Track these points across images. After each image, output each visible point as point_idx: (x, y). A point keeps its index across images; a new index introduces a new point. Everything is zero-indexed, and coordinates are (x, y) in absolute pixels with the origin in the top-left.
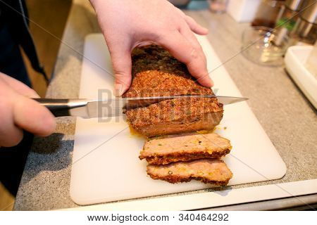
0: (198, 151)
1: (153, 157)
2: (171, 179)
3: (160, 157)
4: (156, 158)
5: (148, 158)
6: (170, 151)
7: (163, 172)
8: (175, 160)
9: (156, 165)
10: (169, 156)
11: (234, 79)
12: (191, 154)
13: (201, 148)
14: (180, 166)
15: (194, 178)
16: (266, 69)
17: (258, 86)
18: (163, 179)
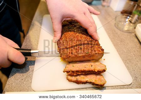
0: (90, 70)
1: (69, 72)
2: (78, 82)
3: (73, 72)
4: (71, 72)
5: (67, 72)
6: (77, 69)
7: (74, 78)
8: (80, 74)
9: (71, 75)
10: (77, 71)
11: (110, 38)
12: (87, 71)
13: (92, 69)
14: (82, 76)
15: (88, 82)
16: (126, 34)
17: (121, 41)
18: (74, 82)
